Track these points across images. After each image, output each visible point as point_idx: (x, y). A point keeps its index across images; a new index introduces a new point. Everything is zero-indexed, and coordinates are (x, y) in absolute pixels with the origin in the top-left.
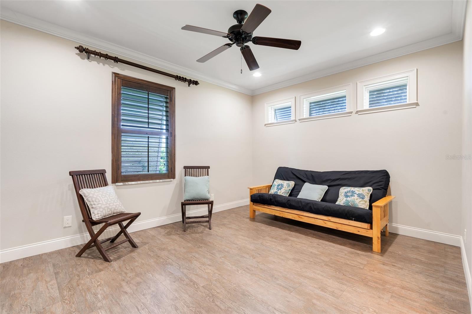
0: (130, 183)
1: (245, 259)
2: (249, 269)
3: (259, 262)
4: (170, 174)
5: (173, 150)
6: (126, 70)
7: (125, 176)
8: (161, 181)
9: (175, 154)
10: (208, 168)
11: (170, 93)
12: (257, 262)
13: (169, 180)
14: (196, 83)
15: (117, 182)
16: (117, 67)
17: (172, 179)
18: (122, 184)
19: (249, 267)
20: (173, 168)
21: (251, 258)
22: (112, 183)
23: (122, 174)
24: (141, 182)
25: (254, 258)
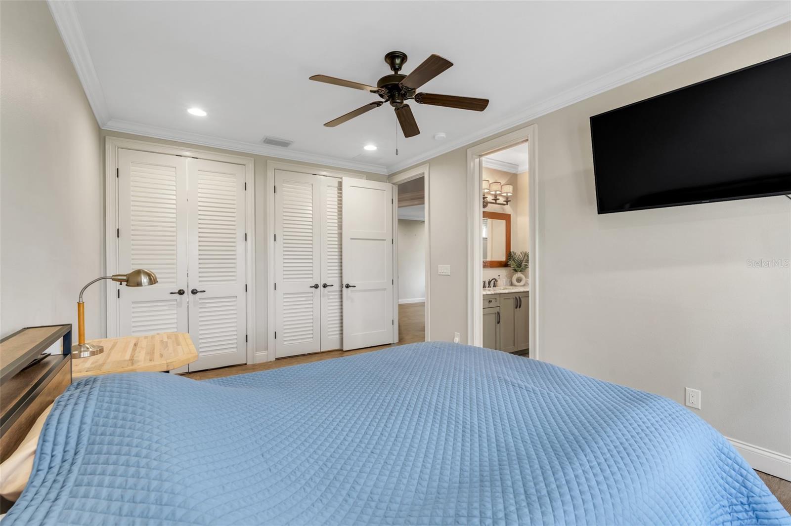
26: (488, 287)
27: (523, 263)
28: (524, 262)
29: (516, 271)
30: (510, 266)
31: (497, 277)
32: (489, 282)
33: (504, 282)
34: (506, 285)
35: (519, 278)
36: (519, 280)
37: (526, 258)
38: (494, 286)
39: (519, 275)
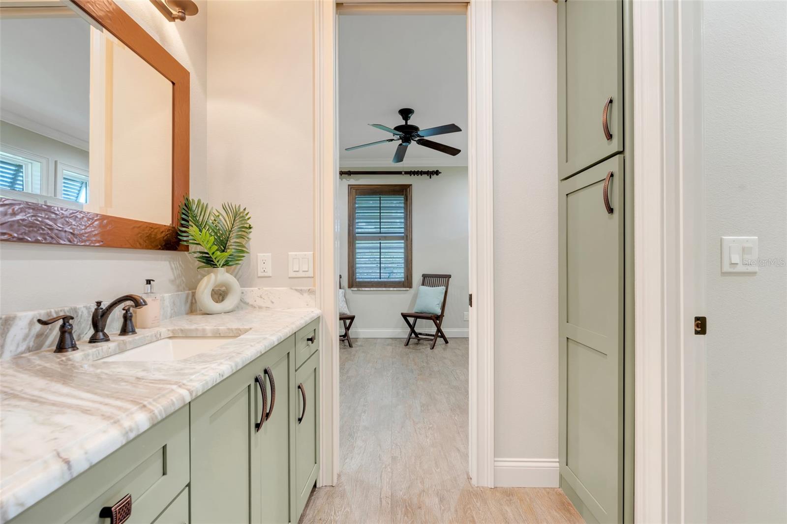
0: (363, 289)
4: (407, 283)
5: (410, 256)
6: (361, 180)
7: (360, 282)
8: (395, 289)
9: (412, 260)
10: (449, 276)
11: (406, 191)
13: (404, 289)
14: (437, 173)
15: (352, 287)
16: (354, 179)
17: (408, 289)
18: (356, 289)
20: (409, 276)
22: (349, 288)
23: (357, 280)
24: (375, 289)
26: (93, 340)
27: (233, 240)
28: (233, 235)
29: (209, 261)
30: (187, 249)
31: (138, 291)
32: (99, 319)
33: (167, 303)
34: (175, 314)
35: (223, 285)
36: (220, 295)
37: (238, 224)
38: (124, 331)
39: (220, 276)
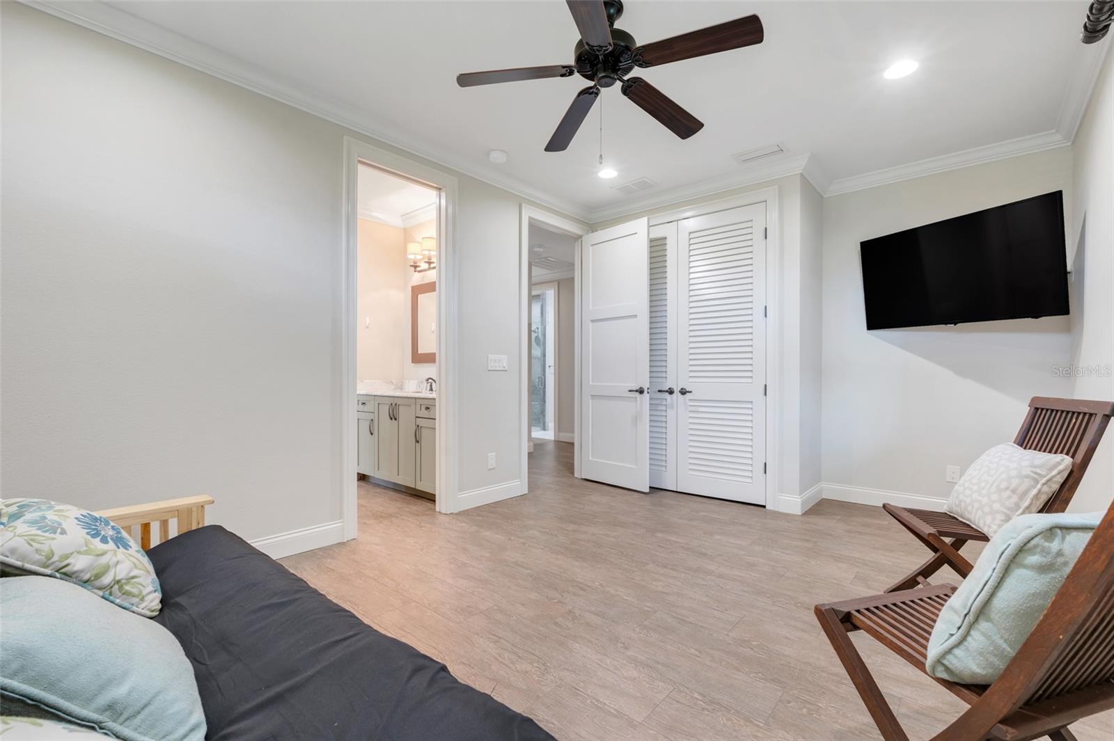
1: (593, 609)
2: (580, 588)
3: (558, 602)
12: (563, 603)
19: (581, 592)
21: (577, 612)
25: (570, 612)
